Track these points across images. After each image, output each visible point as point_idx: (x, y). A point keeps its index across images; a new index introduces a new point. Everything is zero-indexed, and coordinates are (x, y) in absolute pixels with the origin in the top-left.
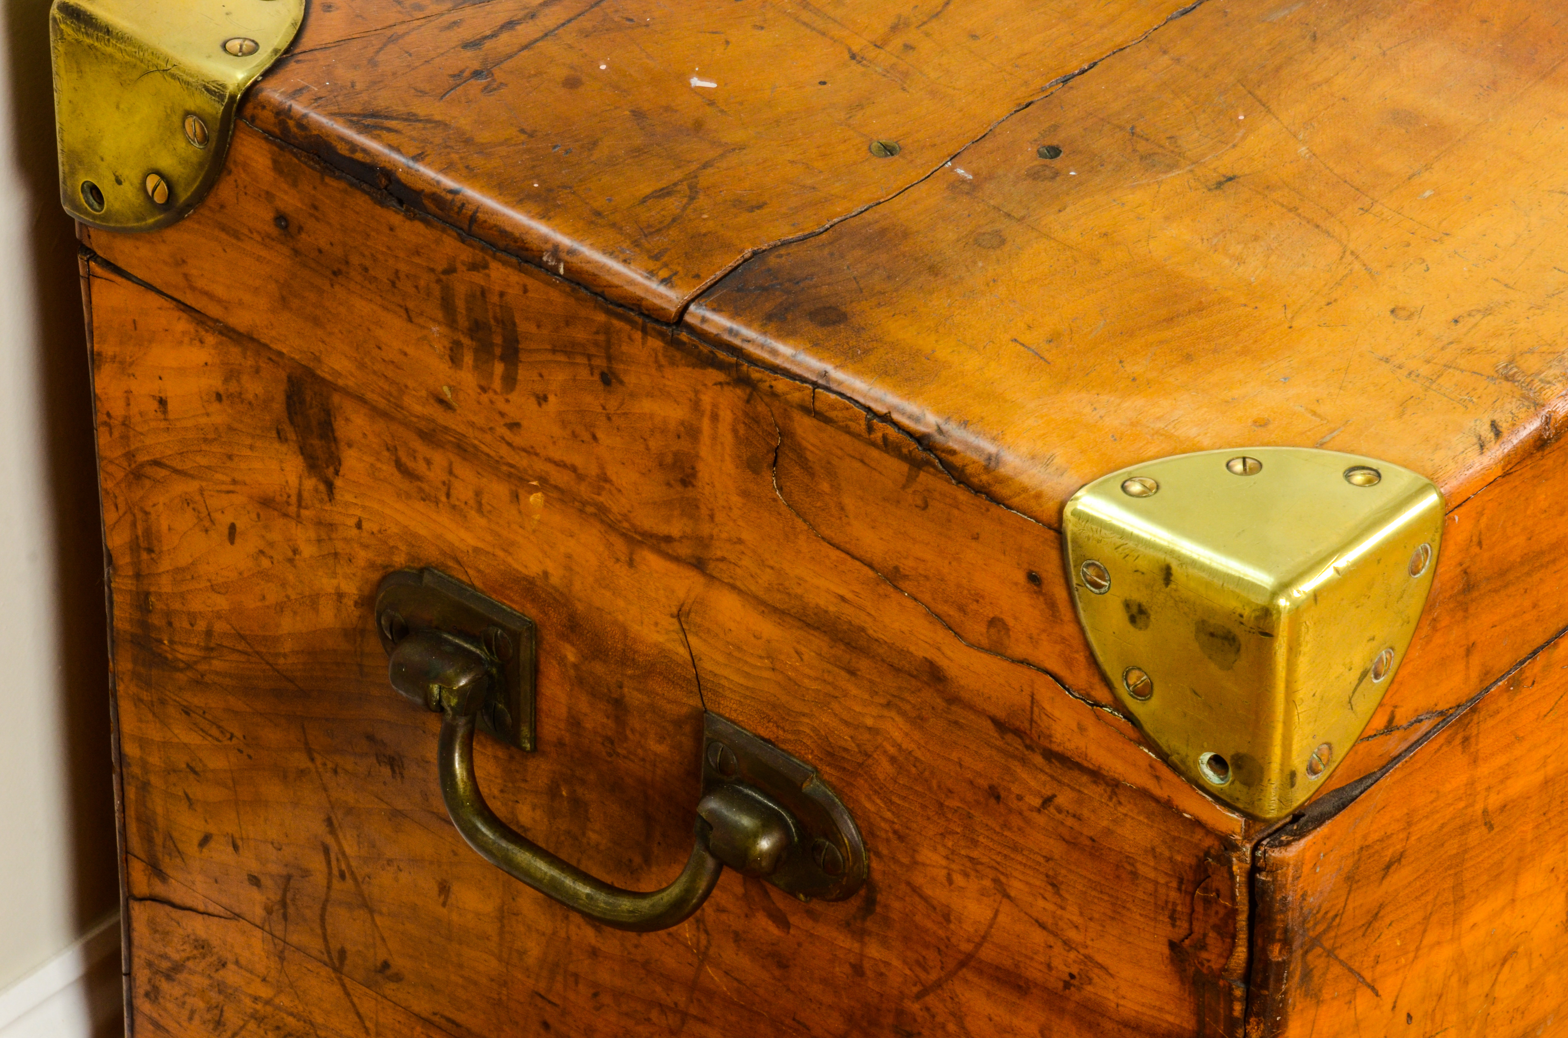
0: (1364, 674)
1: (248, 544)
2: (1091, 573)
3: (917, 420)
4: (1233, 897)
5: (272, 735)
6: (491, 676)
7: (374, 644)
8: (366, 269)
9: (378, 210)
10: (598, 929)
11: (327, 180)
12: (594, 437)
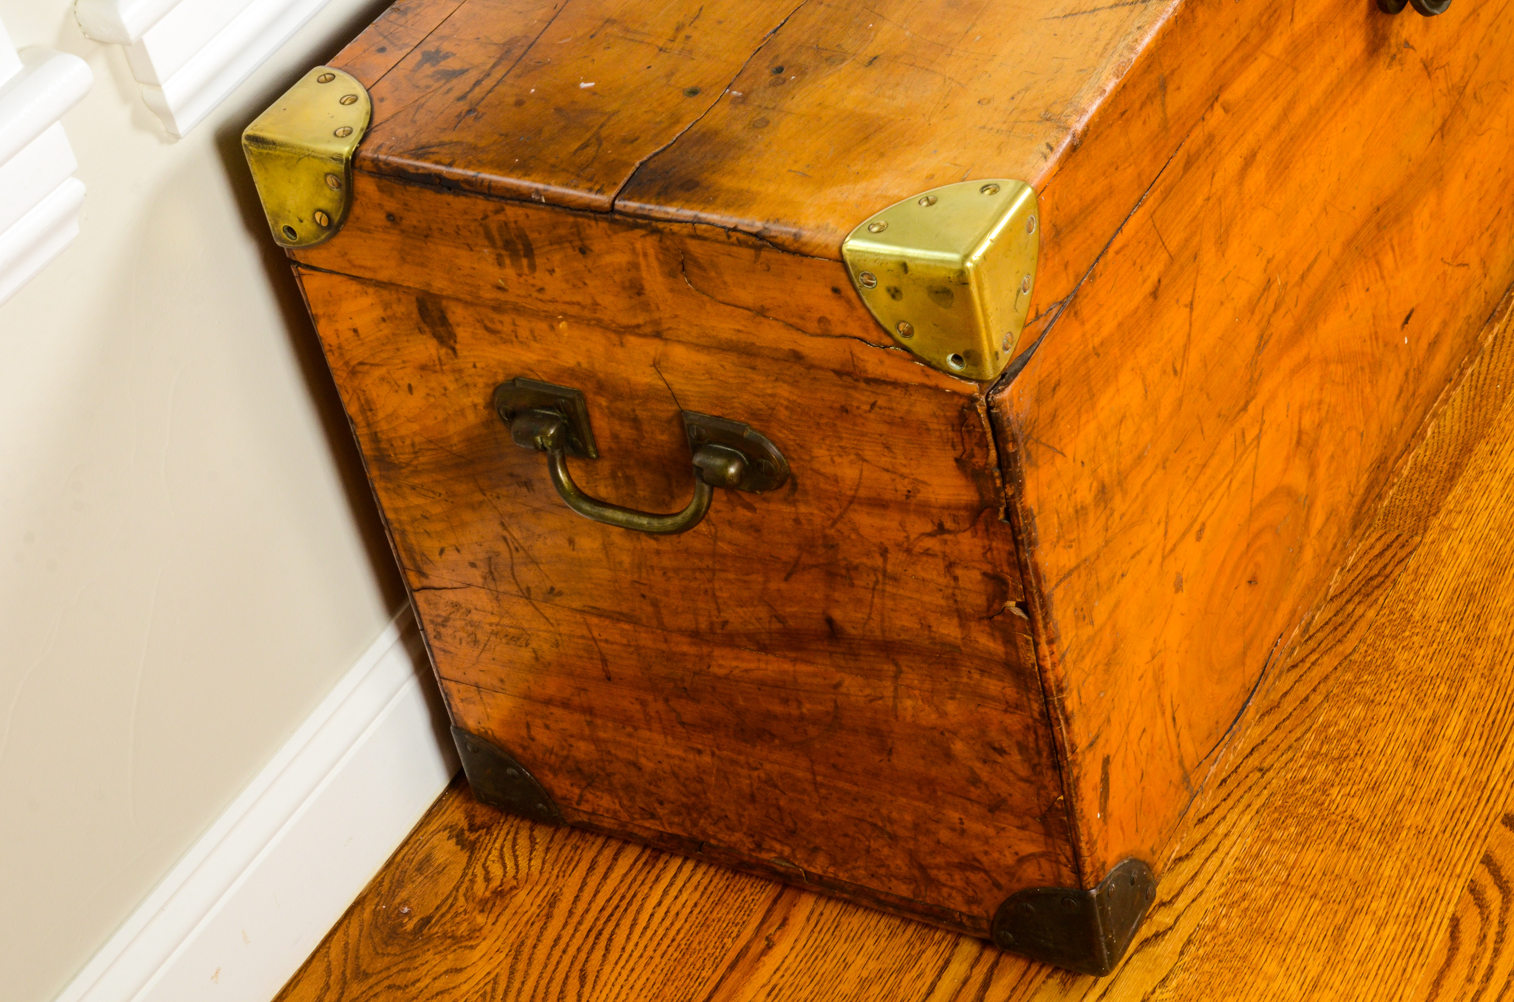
0: (1019, 292)
1: (420, 392)
2: (865, 278)
3: (752, 226)
4: (982, 426)
5: (461, 488)
6: (565, 425)
7: (499, 426)
8: (441, 230)
9: (439, 196)
10: (656, 539)
11: (408, 188)
12: (585, 284)
